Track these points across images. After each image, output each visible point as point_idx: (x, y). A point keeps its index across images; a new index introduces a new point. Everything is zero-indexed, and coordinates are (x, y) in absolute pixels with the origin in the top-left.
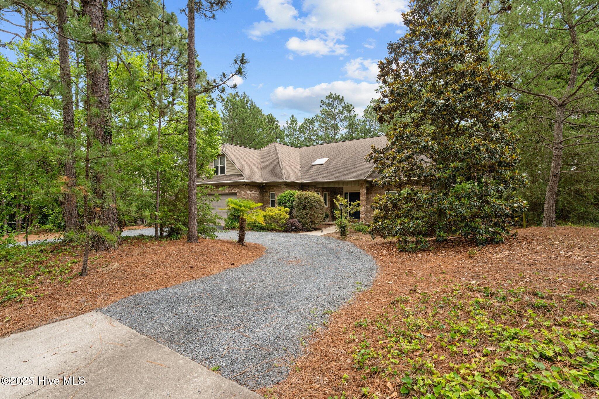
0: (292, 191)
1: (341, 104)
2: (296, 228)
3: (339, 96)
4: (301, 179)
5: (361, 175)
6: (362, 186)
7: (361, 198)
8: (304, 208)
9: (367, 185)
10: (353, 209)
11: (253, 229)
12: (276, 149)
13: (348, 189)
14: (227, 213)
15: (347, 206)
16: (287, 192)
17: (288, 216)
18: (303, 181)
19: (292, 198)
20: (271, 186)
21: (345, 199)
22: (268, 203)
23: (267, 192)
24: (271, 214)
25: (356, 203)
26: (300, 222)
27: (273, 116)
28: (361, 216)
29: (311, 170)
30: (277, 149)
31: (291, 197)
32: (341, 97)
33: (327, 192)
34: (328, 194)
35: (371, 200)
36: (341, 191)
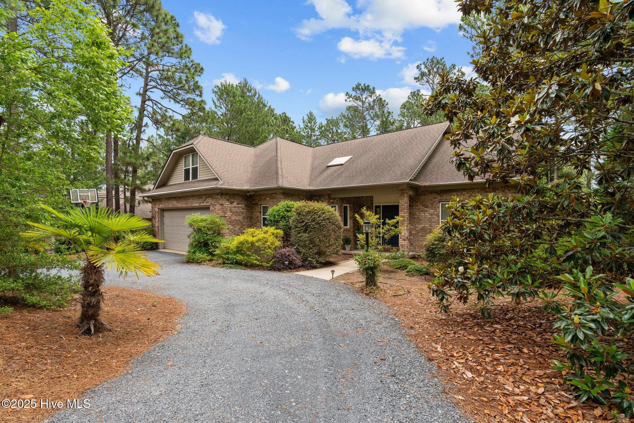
0: (290, 203)
1: (371, 96)
2: (291, 263)
3: (368, 86)
4: (310, 185)
5: (401, 175)
6: (402, 194)
7: (401, 214)
8: (306, 230)
9: (411, 193)
10: (389, 230)
11: (224, 263)
12: (277, 145)
13: (381, 200)
14: (189, 237)
15: (379, 226)
16: (283, 204)
17: (278, 243)
18: (311, 188)
19: (289, 214)
20: (263, 195)
21: (376, 214)
22: (258, 221)
23: (257, 204)
24: (250, 239)
25: (394, 220)
26: (299, 252)
27: (287, 115)
28: (401, 242)
29: (325, 173)
30: (279, 146)
31: (287, 211)
32: (371, 88)
33: (348, 205)
34: (350, 207)
35: (416, 216)
36: (369, 203)
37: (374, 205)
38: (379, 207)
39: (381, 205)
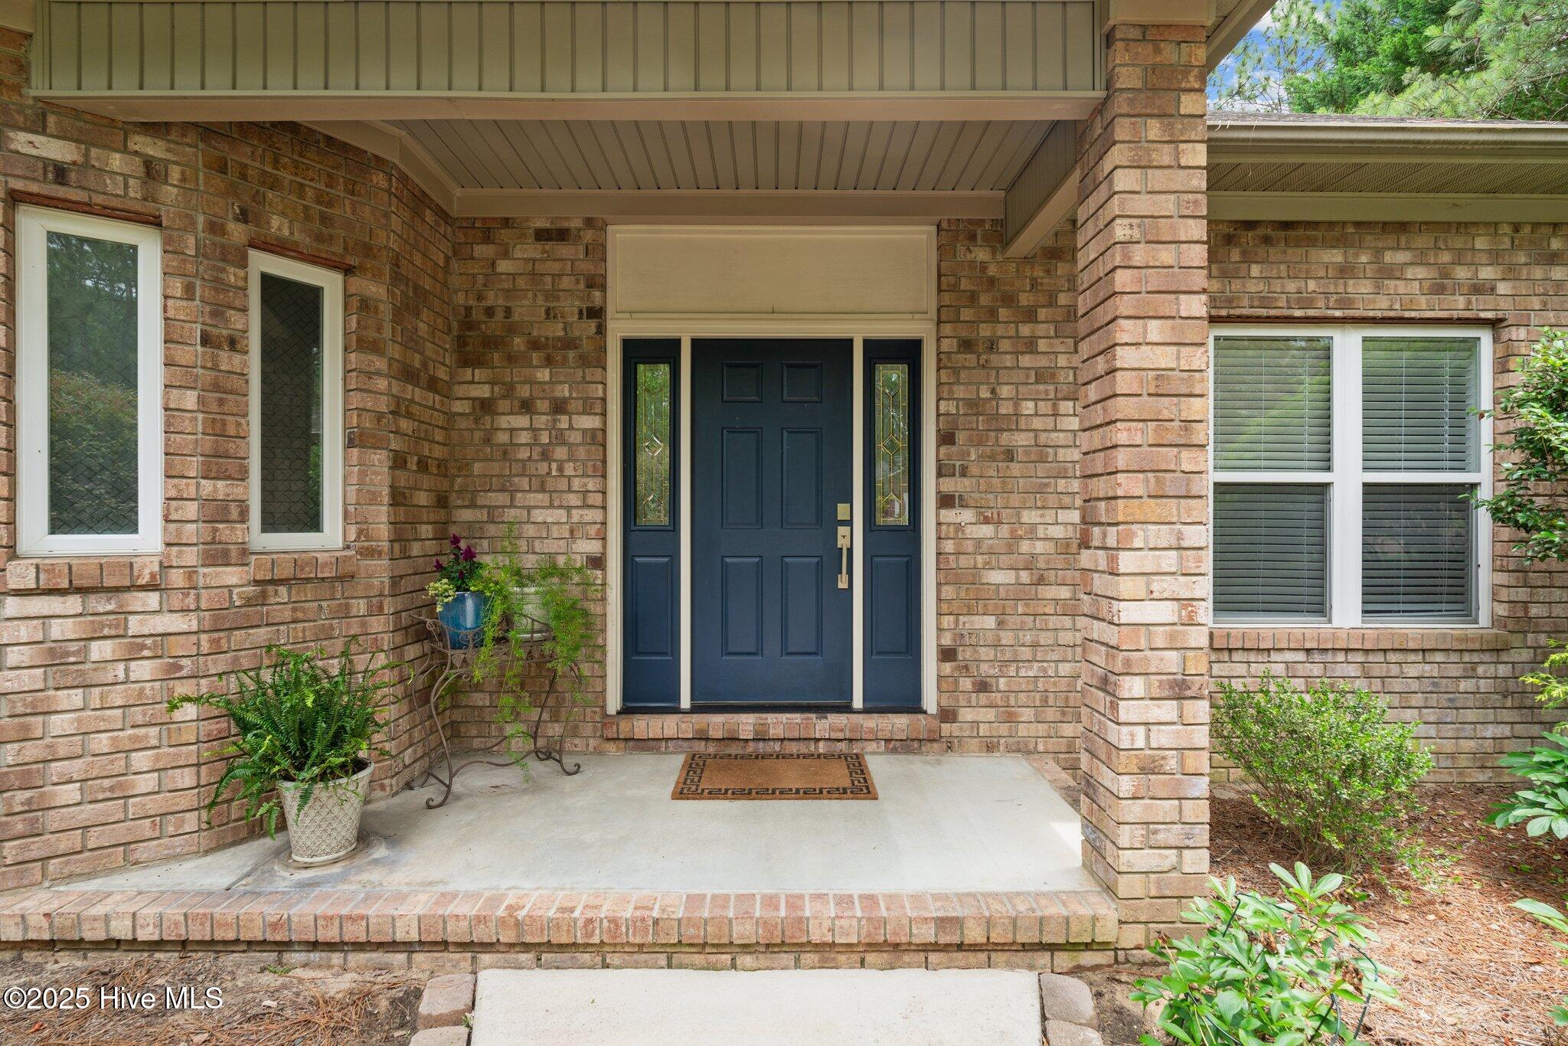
33: (329, 283)
34: (358, 306)
35: (1022, 439)
36: (570, 306)
37: (619, 329)
38: (664, 351)
39: (686, 331)
